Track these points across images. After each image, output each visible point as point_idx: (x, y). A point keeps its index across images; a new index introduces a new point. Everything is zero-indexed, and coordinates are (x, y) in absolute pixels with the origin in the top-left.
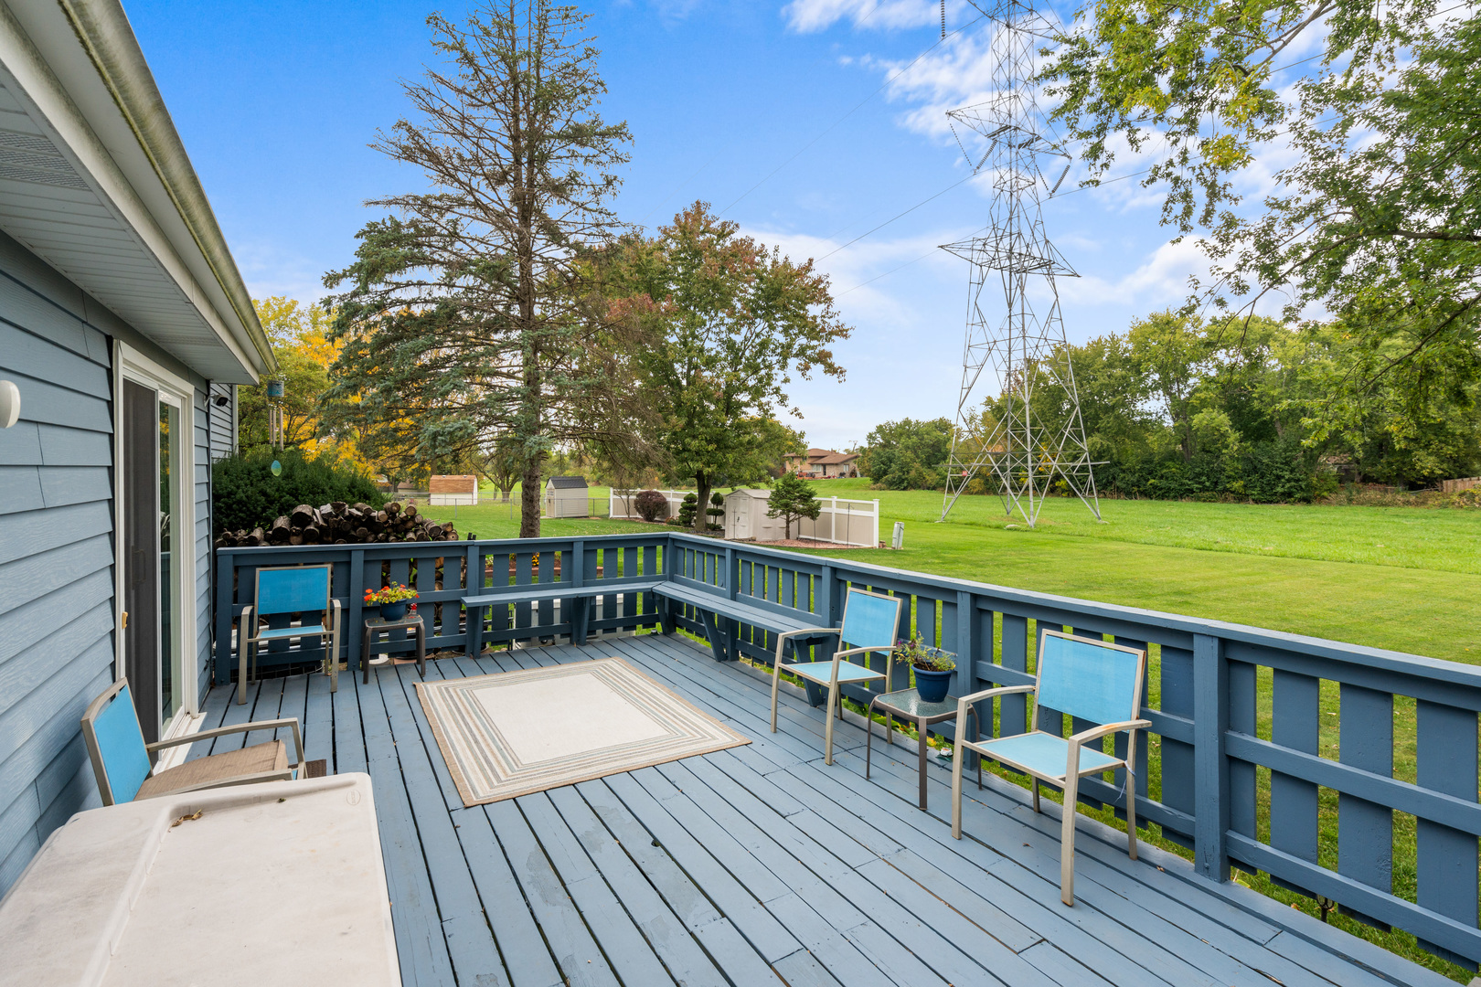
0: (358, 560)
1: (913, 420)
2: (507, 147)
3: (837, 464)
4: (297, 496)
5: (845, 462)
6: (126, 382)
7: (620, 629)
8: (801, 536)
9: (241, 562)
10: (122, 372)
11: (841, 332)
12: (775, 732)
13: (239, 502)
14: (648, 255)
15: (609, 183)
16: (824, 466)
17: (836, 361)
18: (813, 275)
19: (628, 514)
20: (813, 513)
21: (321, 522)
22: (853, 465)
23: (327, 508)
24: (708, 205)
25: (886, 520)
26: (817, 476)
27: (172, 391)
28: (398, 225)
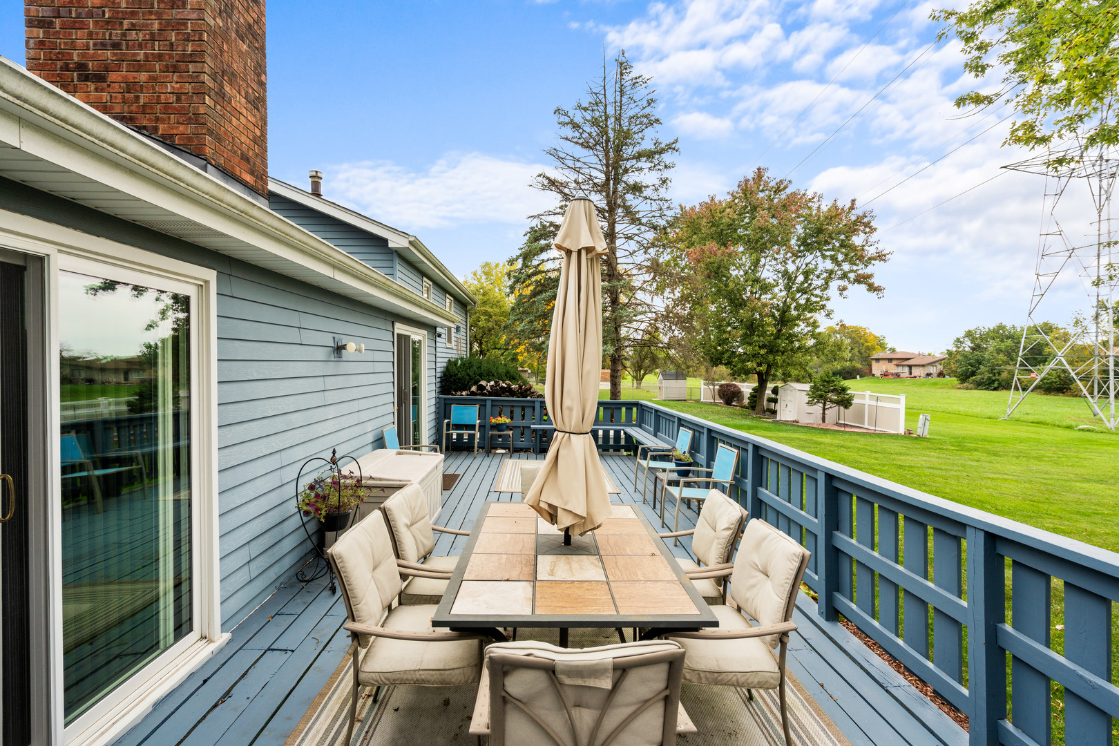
0: (489, 404)
1: (1009, 326)
2: (601, 171)
3: (923, 366)
4: (482, 377)
5: (932, 364)
6: (398, 334)
7: (611, 450)
8: (840, 422)
9: (447, 402)
10: (397, 331)
11: (881, 257)
12: (635, 491)
13: (459, 379)
14: (720, 213)
15: (664, 182)
16: (910, 367)
17: (876, 281)
18: (858, 212)
19: (714, 399)
20: (846, 403)
21: (489, 389)
22: (940, 368)
23: (492, 383)
24: (766, 170)
25: (912, 412)
26: (902, 375)
27: (417, 335)
28: (544, 227)
